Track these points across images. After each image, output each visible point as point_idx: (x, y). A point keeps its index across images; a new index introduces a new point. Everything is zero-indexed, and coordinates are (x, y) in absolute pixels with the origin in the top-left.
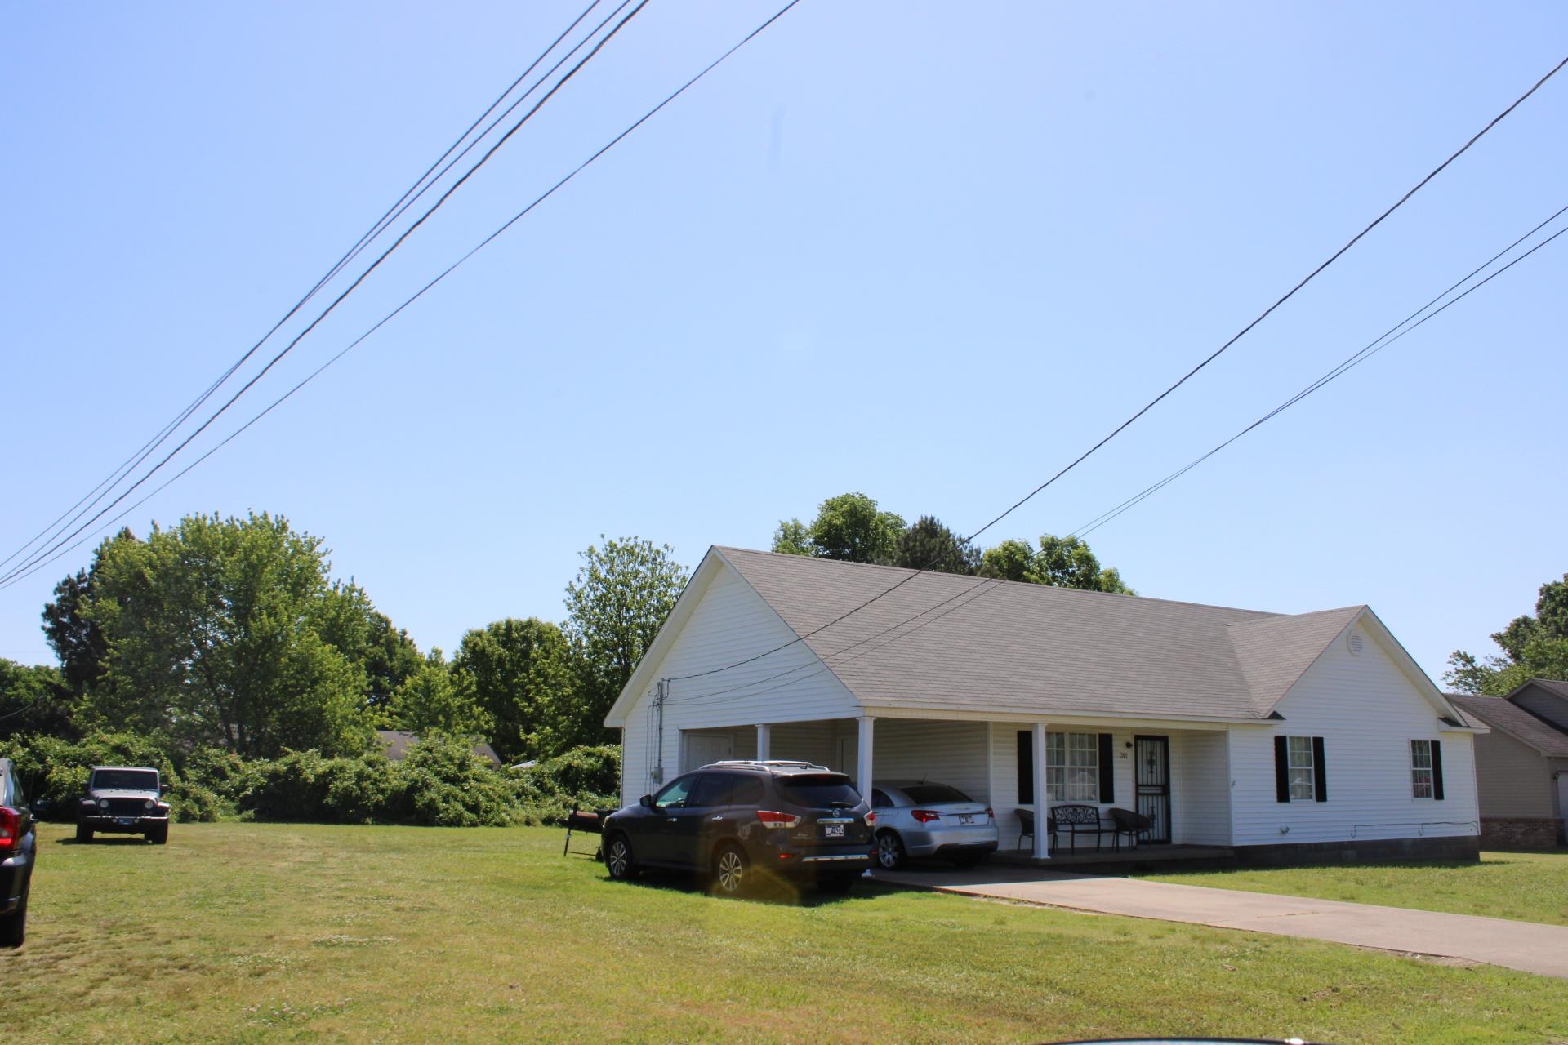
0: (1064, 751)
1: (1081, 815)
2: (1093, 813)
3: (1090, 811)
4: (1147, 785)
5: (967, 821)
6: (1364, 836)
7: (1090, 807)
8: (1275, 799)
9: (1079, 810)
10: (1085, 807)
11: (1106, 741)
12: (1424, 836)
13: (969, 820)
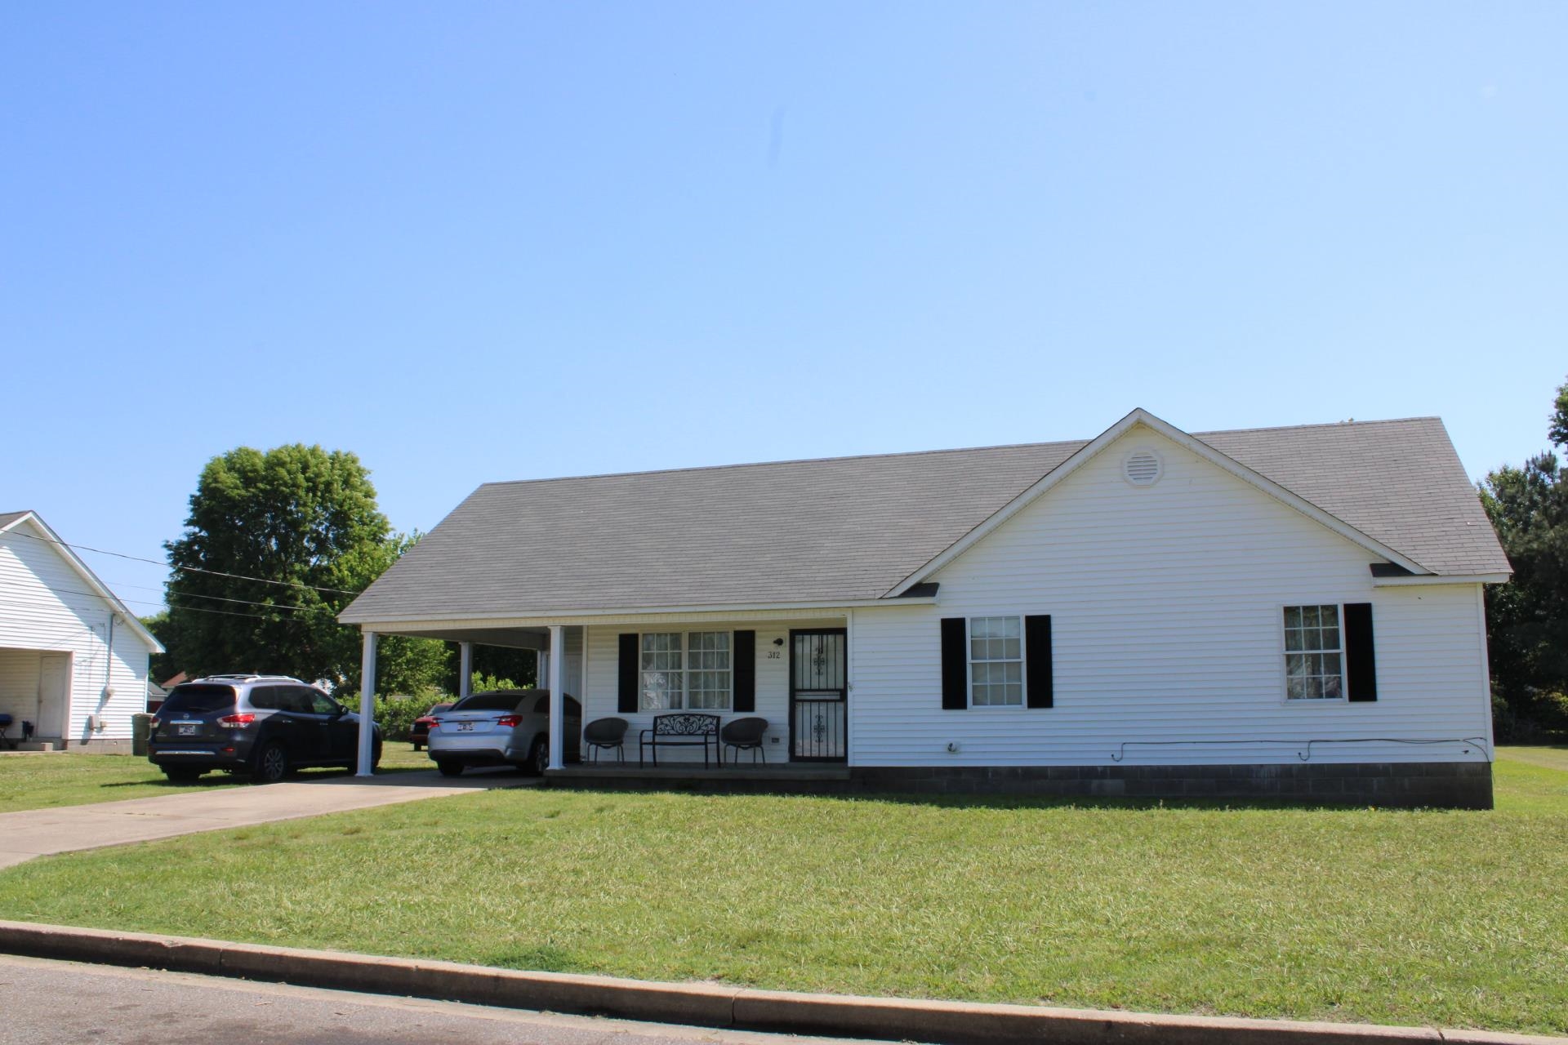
0: (680, 654)
1: (694, 725)
2: (711, 723)
3: (708, 721)
4: (811, 690)
5: (464, 729)
6: (1135, 758)
7: (710, 716)
8: (940, 705)
9: (692, 719)
10: (702, 716)
11: (745, 642)
12: (1310, 762)
13: (468, 727)
